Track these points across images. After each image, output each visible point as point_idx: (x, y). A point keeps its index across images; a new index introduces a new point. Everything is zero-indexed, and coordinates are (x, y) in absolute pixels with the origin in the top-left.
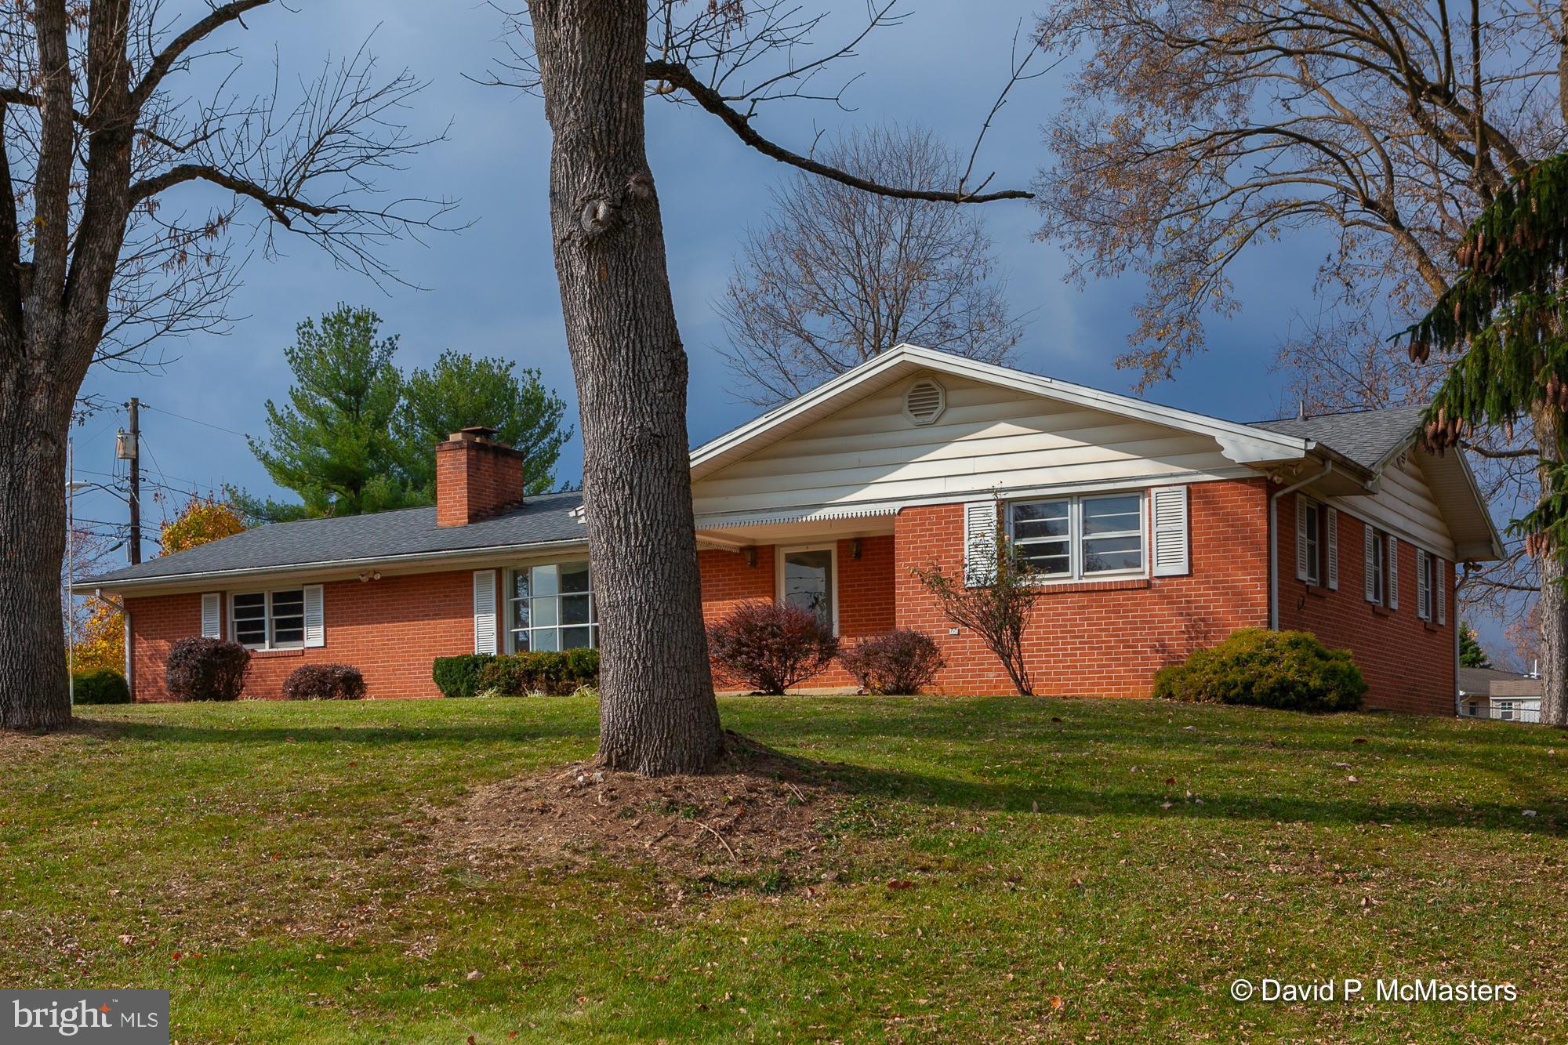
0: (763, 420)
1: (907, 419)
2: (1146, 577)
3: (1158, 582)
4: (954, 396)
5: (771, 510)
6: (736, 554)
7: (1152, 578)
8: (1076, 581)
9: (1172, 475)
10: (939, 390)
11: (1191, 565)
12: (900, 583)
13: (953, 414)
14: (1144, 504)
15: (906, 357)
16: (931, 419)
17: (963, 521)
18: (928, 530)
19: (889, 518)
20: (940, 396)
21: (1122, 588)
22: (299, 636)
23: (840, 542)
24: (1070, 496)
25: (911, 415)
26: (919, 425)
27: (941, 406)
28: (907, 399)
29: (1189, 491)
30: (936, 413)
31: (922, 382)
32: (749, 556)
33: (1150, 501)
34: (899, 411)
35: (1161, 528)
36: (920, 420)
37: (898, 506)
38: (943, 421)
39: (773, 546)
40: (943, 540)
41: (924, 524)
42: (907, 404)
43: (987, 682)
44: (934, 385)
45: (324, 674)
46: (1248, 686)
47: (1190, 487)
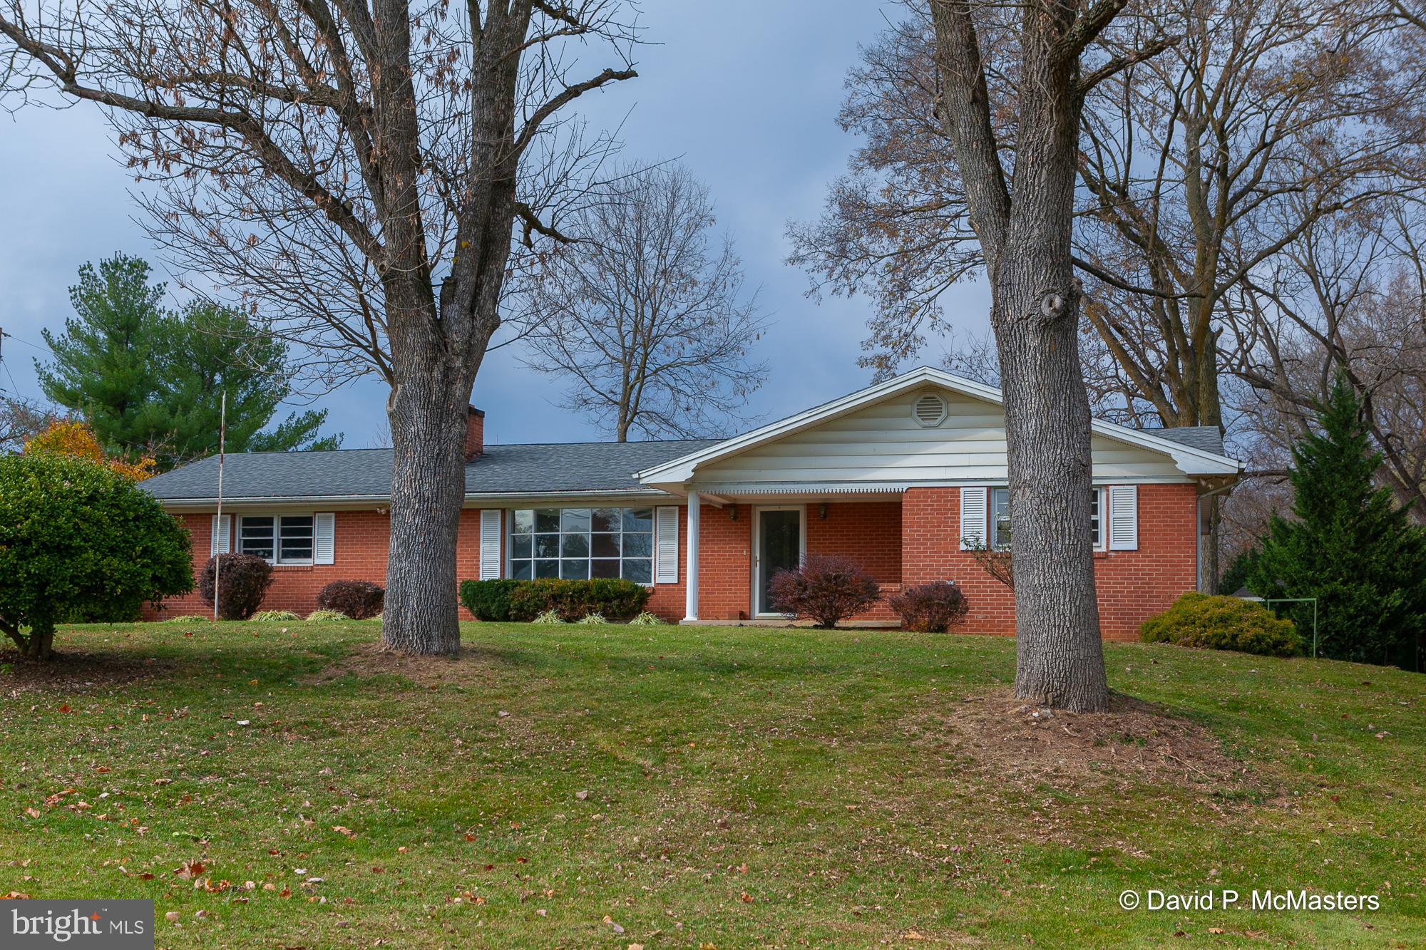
0: (806, 415)
1: (914, 422)
2: (1104, 549)
3: (1113, 554)
4: (953, 407)
6: (719, 510)
7: (1109, 551)
9: (1125, 478)
10: (942, 401)
11: (1139, 544)
13: (952, 420)
14: (1102, 497)
15: (927, 378)
16: (934, 423)
17: (959, 501)
18: (929, 505)
19: (900, 494)
20: (943, 407)
22: (308, 554)
23: (808, 505)
25: (919, 419)
26: (925, 427)
27: (944, 414)
28: (916, 407)
29: (1138, 490)
30: (940, 419)
31: (928, 395)
32: (732, 512)
33: (1108, 495)
34: (910, 415)
35: (1117, 515)
36: (927, 423)
37: (905, 486)
38: (943, 426)
39: (750, 505)
40: (942, 514)
41: (926, 501)
42: (916, 410)
43: (976, 621)
44: (939, 398)
45: (358, 590)
46: (1234, 637)
47: (1140, 488)
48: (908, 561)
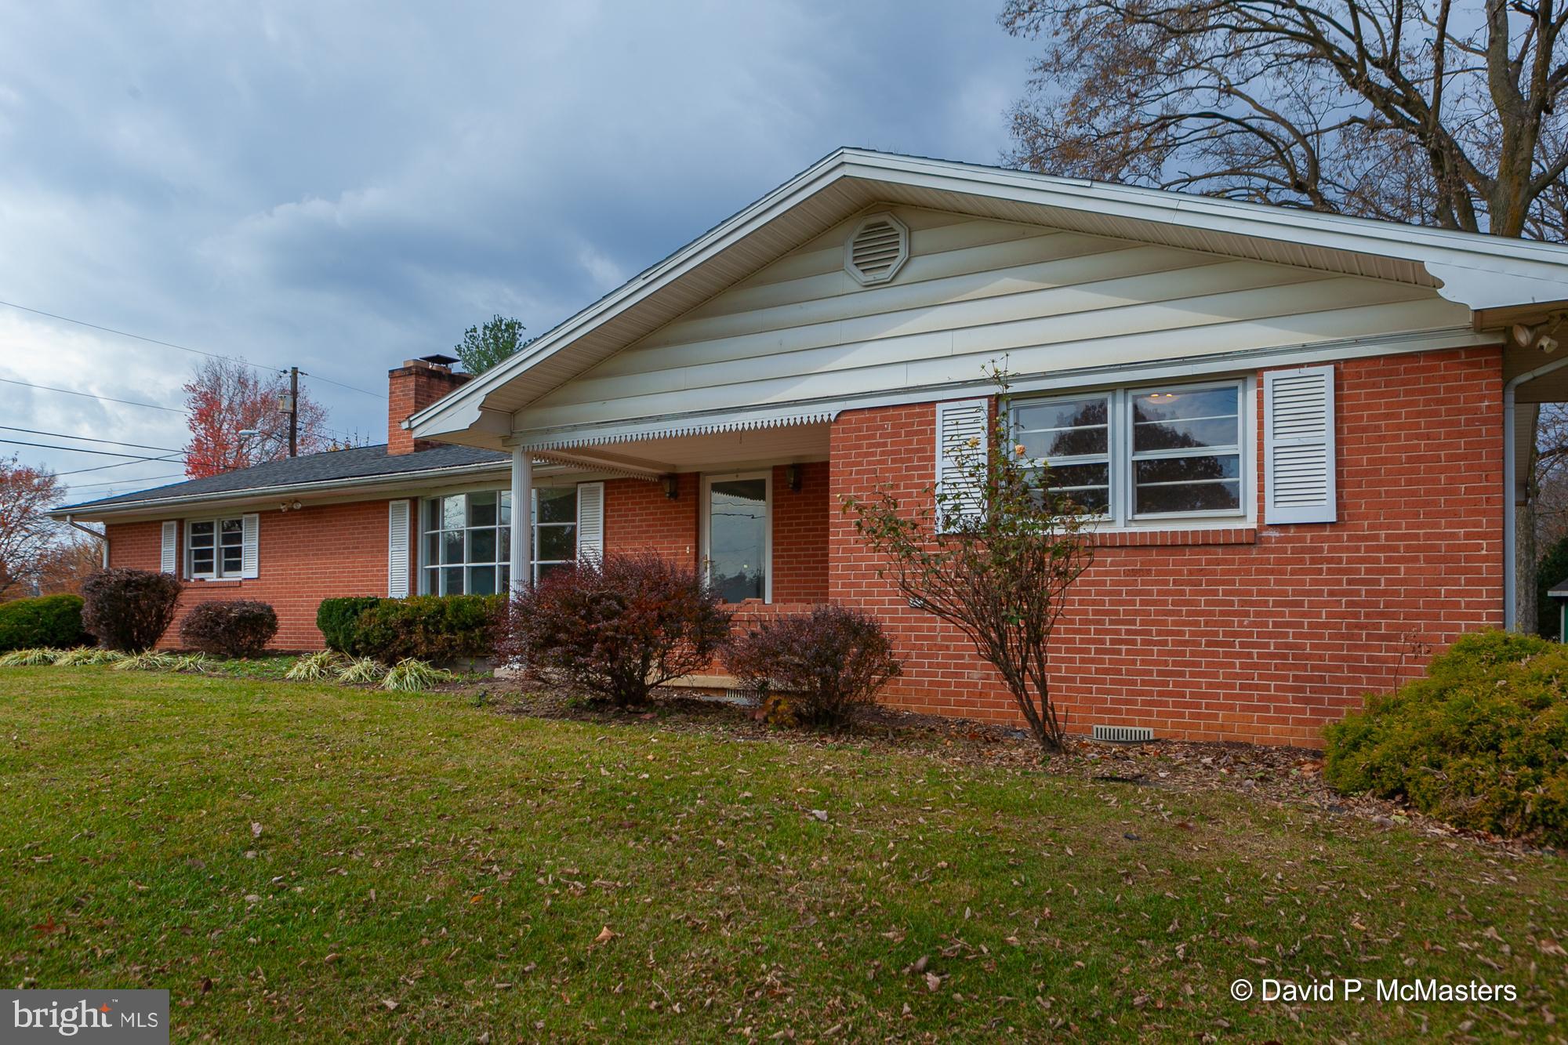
0: (641, 283)
1: (850, 279)
2: (1251, 523)
3: (1274, 534)
4: (922, 239)
5: (659, 418)
6: (655, 484)
7: (1263, 527)
8: (1119, 528)
9: (1304, 348)
10: (898, 229)
11: (1340, 506)
12: (836, 526)
13: (920, 266)
14: (1247, 400)
15: (849, 171)
16: (884, 275)
17: (933, 431)
18: (878, 445)
19: (820, 430)
20: (902, 239)
21: (1206, 543)
23: (776, 469)
24: (1111, 388)
25: (857, 271)
26: (869, 286)
27: (902, 254)
28: (850, 248)
29: (1338, 377)
30: (895, 265)
31: (873, 220)
32: (668, 484)
33: (1260, 395)
34: (839, 268)
35: (1284, 440)
36: (870, 277)
37: (834, 409)
38: (901, 279)
39: (697, 475)
40: (902, 461)
41: (873, 436)
42: (850, 255)
43: (968, 685)
44: (893, 224)
47: (1341, 369)
48: (840, 560)
